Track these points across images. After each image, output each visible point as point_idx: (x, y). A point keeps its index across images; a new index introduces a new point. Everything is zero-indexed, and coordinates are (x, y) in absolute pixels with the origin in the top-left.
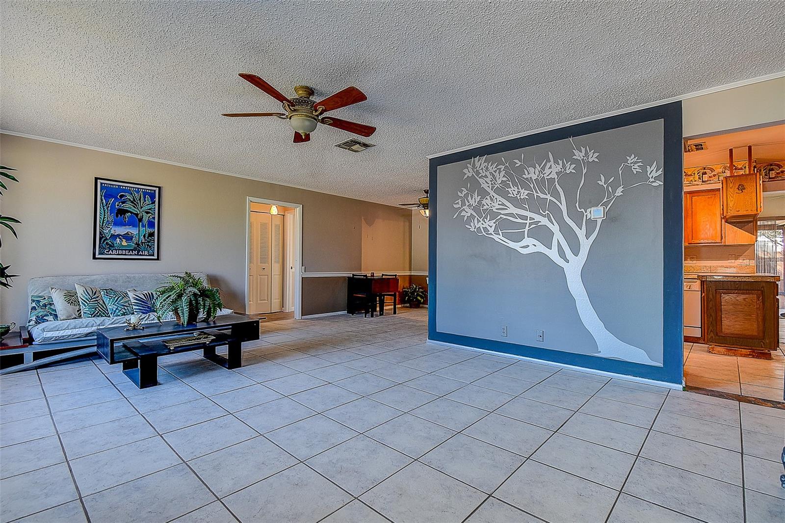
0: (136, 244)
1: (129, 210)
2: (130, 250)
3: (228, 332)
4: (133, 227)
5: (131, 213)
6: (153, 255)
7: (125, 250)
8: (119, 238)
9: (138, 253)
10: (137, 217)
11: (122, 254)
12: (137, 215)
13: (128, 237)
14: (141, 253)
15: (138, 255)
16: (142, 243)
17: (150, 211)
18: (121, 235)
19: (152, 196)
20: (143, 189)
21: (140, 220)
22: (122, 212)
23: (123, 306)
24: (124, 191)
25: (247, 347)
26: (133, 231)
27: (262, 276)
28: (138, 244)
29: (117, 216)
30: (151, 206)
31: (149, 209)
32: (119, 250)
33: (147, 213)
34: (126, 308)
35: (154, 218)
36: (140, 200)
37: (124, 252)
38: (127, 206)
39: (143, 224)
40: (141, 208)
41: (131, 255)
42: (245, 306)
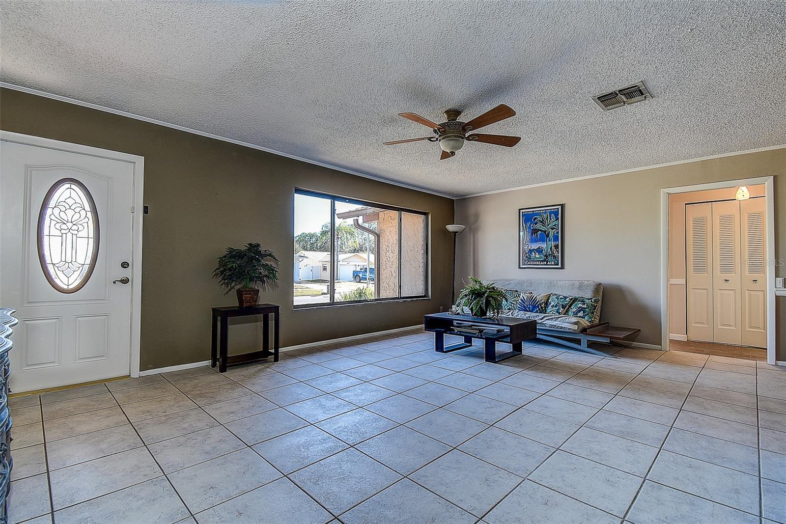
0: (545, 256)
1: (540, 228)
2: (541, 261)
3: (507, 330)
4: (543, 242)
5: (541, 231)
6: (558, 265)
7: (538, 261)
8: (534, 252)
9: (547, 263)
10: (545, 233)
11: (536, 265)
12: (545, 232)
13: (539, 250)
14: (549, 263)
15: (547, 265)
16: (549, 254)
17: (554, 227)
18: (535, 250)
19: (556, 214)
20: (549, 209)
21: (548, 236)
22: (535, 231)
23: (511, 303)
24: (537, 214)
25: (529, 349)
26: (543, 245)
27: (752, 293)
28: (546, 256)
29: (532, 235)
30: (555, 223)
31: (554, 225)
32: (534, 261)
33: (552, 229)
34: (512, 305)
35: (558, 233)
36: (547, 219)
37: (537, 263)
38: (539, 226)
39: (549, 239)
40: (548, 225)
41: (542, 265)
42: (661, 324)
